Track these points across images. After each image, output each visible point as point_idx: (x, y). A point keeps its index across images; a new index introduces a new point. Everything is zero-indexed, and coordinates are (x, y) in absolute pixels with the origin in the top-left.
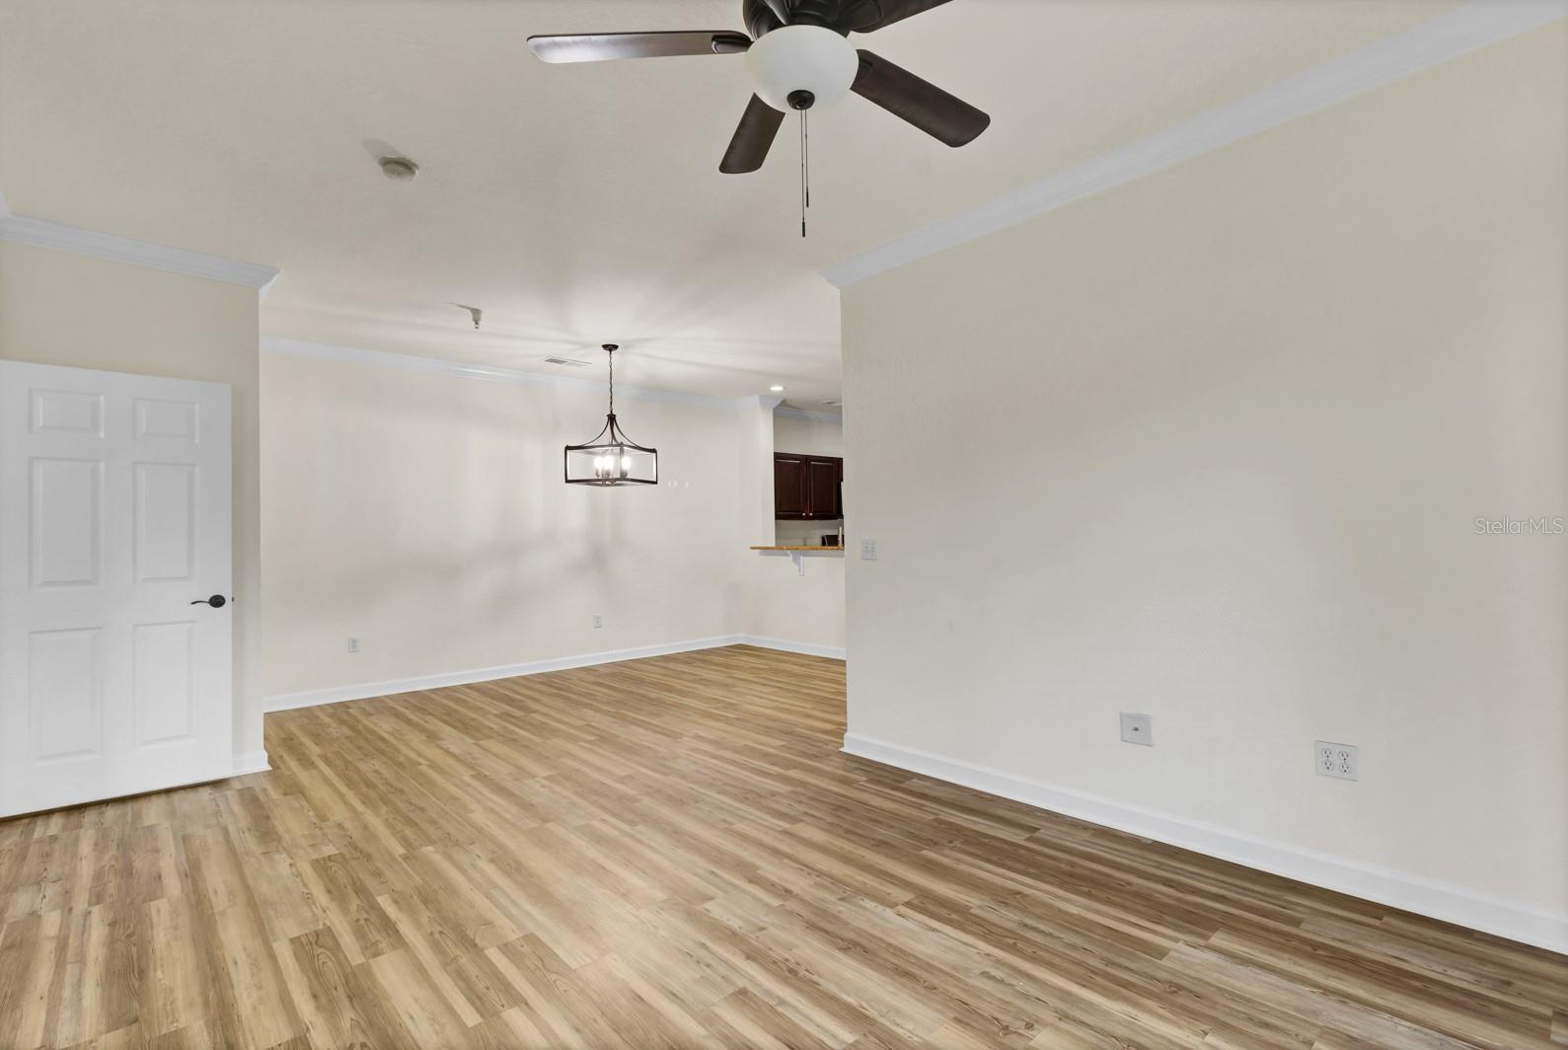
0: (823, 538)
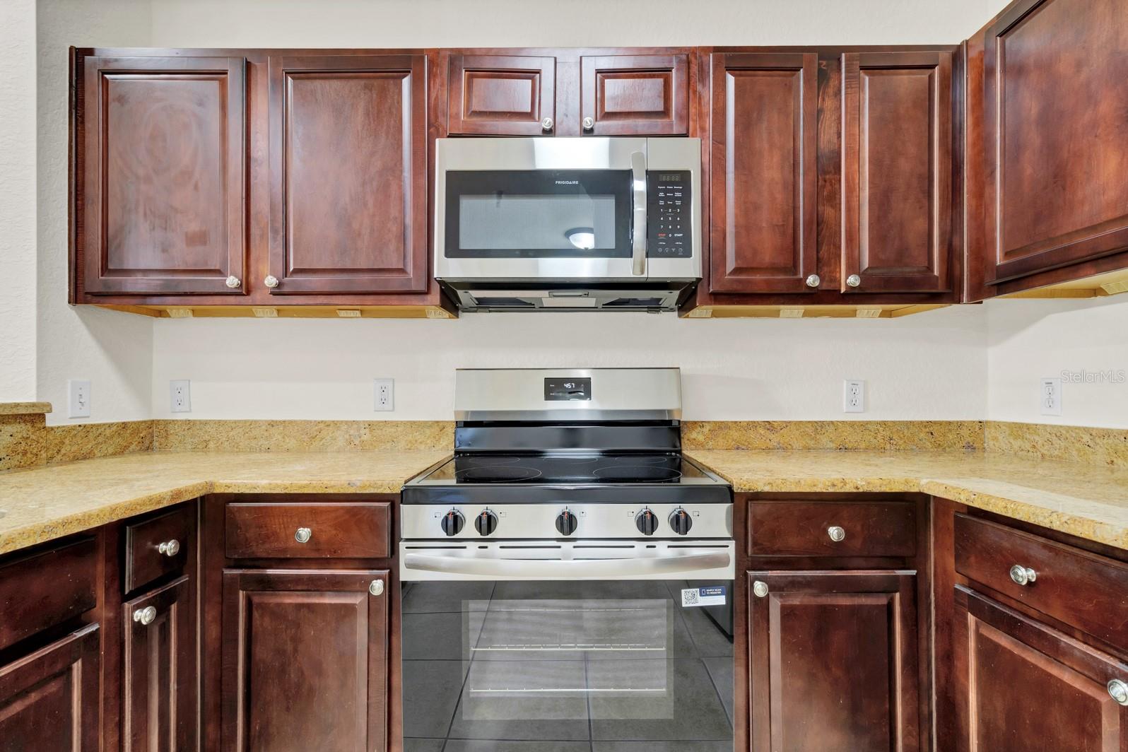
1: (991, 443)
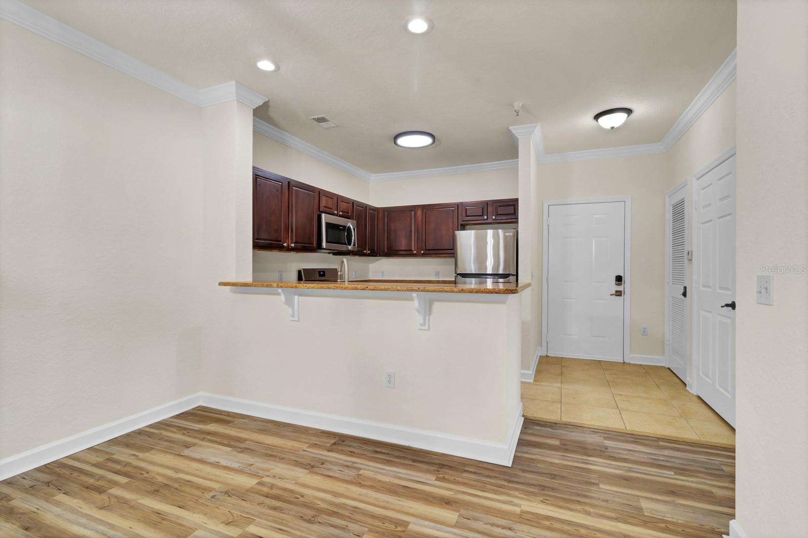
0: (299, 272)
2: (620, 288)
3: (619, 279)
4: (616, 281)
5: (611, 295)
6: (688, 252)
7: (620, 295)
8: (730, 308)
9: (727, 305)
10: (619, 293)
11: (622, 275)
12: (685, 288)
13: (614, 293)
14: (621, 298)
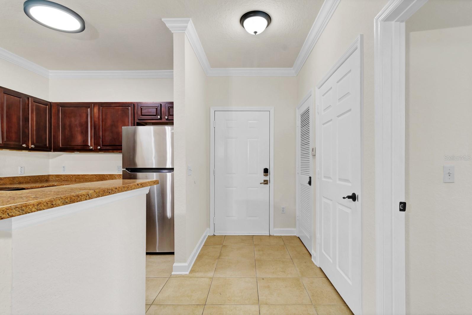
1: (51, 179)
2: (267, 178)
3: (266, 171)
4: (264, 173)
5: (261, 183)
6: (313, 149)
7: (267, 184)
8: (351, 200)
9: (349, 197)
10: (266, 182)
11: (268, 168)
12: (310, 178)
13: (263, 182)
14: (267, 186)
